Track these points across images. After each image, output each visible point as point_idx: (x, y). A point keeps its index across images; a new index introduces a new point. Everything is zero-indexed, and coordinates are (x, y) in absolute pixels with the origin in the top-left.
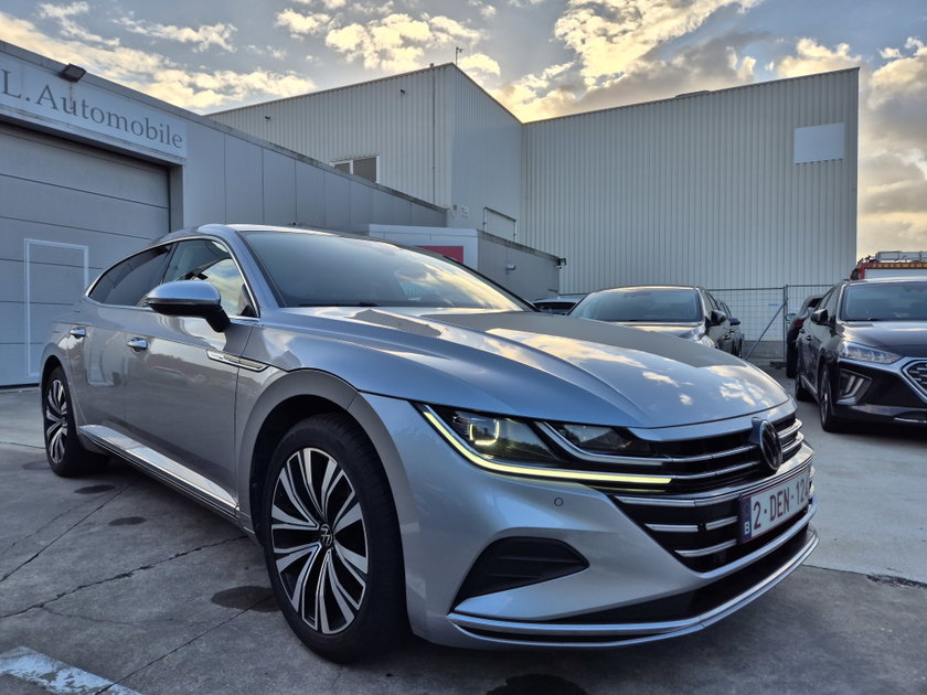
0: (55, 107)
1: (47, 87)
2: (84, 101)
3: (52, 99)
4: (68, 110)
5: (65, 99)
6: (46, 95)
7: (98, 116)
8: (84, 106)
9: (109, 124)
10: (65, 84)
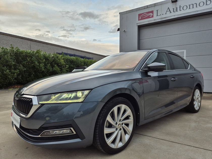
0: (171, 12)
1: (168, 8)
2: (180, 6)
3: (170, 11)
4: (175, 11)
5: (174, 9)
6: (168, 10)
7: (185, 8)
8: (180, 7)
9: (190, 8)
10: (174, 3)
